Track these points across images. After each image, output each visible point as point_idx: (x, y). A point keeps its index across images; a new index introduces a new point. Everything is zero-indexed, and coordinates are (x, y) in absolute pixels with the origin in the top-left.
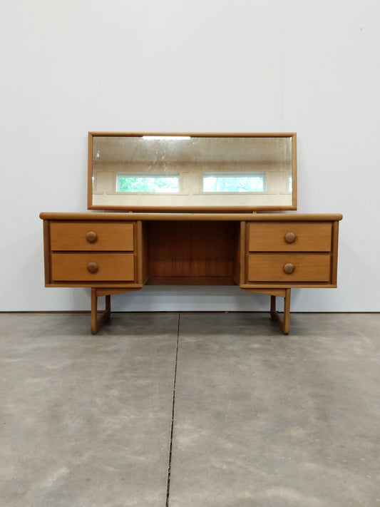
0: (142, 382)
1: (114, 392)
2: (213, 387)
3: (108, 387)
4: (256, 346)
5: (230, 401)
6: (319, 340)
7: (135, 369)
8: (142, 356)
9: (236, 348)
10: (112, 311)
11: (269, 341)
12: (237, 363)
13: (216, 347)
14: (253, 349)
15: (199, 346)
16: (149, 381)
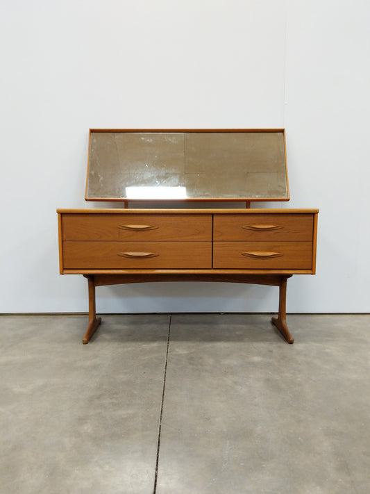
0: (122, 413)
1: (88, 428)
2: (208, 419)
3: (82, 420)
4: (256, 359)
5: (228, 442)
6: (327, 350)
7: (116, 393)
8: (126, 373)
9: (233, 362)
10: (97, 313)
11: (271, 351)
12: (236, 383)
13: (211, 361)
14: (254, 364)
15: (191, 359)
16: (130, 412)
